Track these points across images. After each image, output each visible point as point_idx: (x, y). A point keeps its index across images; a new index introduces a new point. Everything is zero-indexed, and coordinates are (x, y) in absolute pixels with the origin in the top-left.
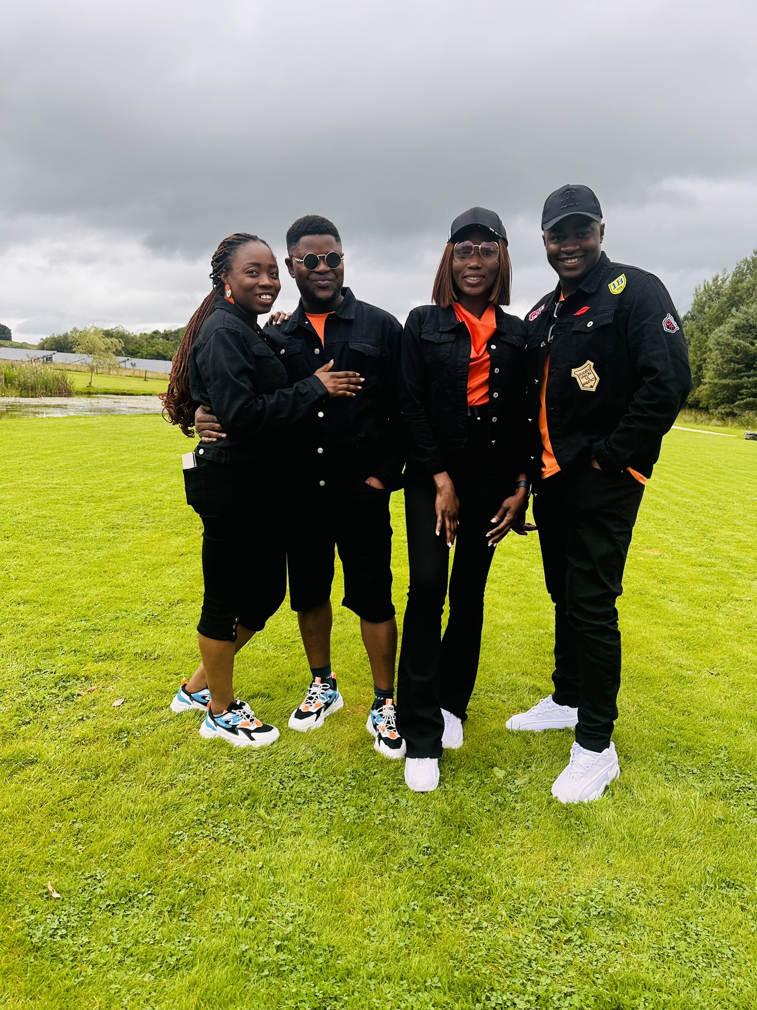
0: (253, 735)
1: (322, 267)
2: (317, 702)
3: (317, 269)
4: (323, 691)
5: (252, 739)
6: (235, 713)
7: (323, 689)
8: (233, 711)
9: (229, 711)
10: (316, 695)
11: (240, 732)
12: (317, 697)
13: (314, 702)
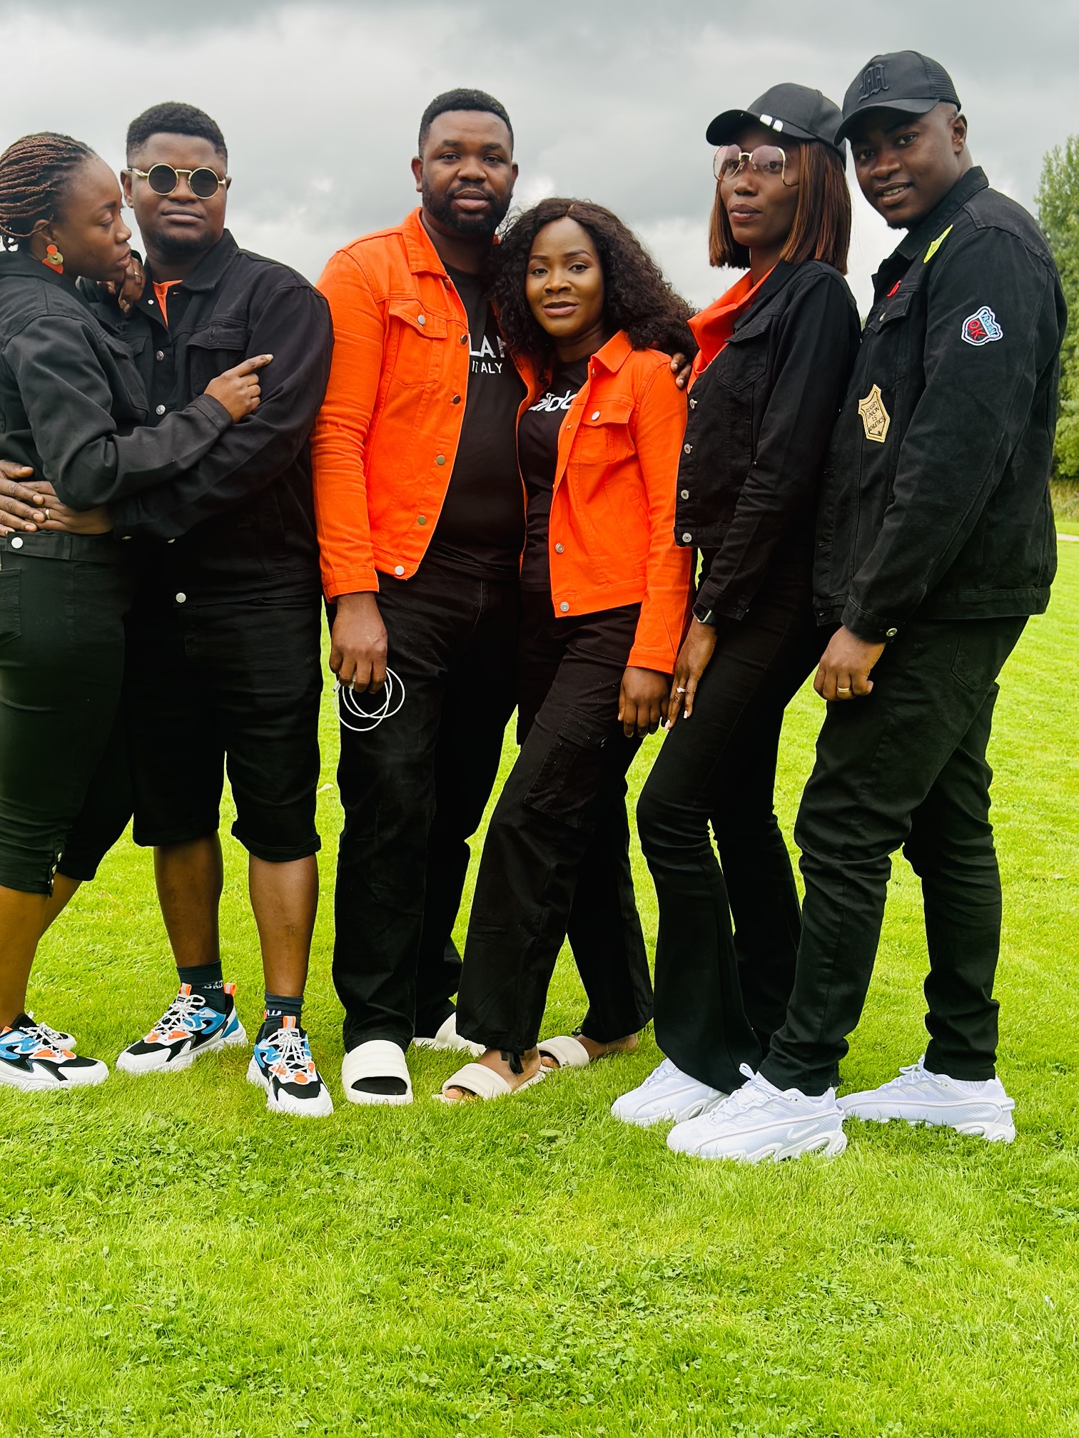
0: (61, 1070)
1: (183, 190)
2: (176, 1029)
3: (172, 194)
4: (193, 1010)
5: (61, 1078)
6: (26, 1033)
7: (192, 1006)
8: (21, 1028)
9: (15, 1027)
10: (177, 1016)
11: (35, 1065)
12: (178, 1020)
13: (170, 1028)
